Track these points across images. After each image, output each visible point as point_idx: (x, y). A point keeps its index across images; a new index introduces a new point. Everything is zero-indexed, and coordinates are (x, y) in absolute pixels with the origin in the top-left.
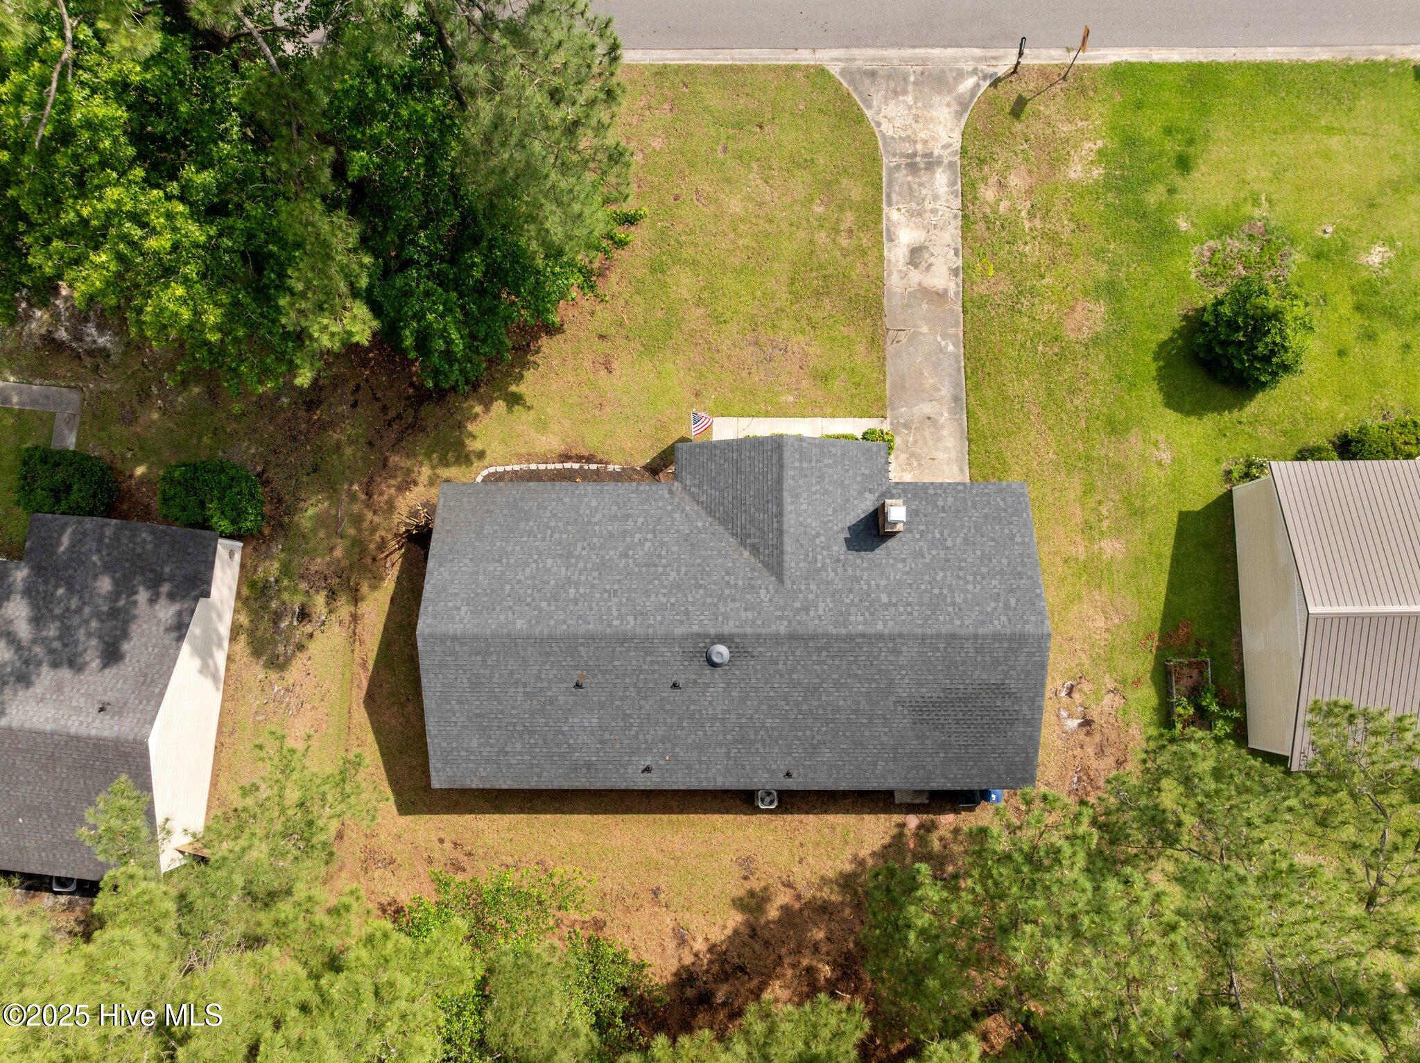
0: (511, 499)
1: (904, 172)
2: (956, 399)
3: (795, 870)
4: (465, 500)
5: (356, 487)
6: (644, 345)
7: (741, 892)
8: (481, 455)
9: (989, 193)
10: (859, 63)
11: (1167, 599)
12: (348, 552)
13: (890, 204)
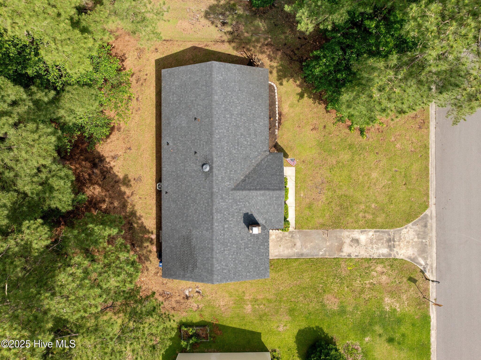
0: (262, 94)
1: (388, 237)
2: (302, 255)
3: (137, 196)
4: (262, 78)
5: (269, 40)
6: (322, 142)
7: (130, 177)
8: (281, 84)
9: (379, 268)
10: (430, 221)
11: (230, 327)
12: (246, 38)
13: (375, 232)
